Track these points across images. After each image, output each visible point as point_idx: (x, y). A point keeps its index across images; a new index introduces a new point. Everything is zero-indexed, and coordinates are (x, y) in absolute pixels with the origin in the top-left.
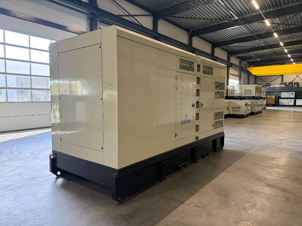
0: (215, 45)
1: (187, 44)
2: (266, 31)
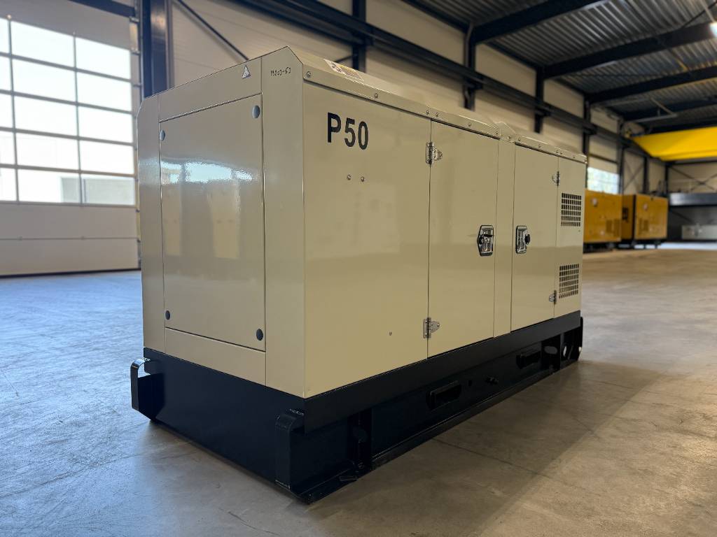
0: (544, 72)
1: (460, 63)
2: (688, 20)
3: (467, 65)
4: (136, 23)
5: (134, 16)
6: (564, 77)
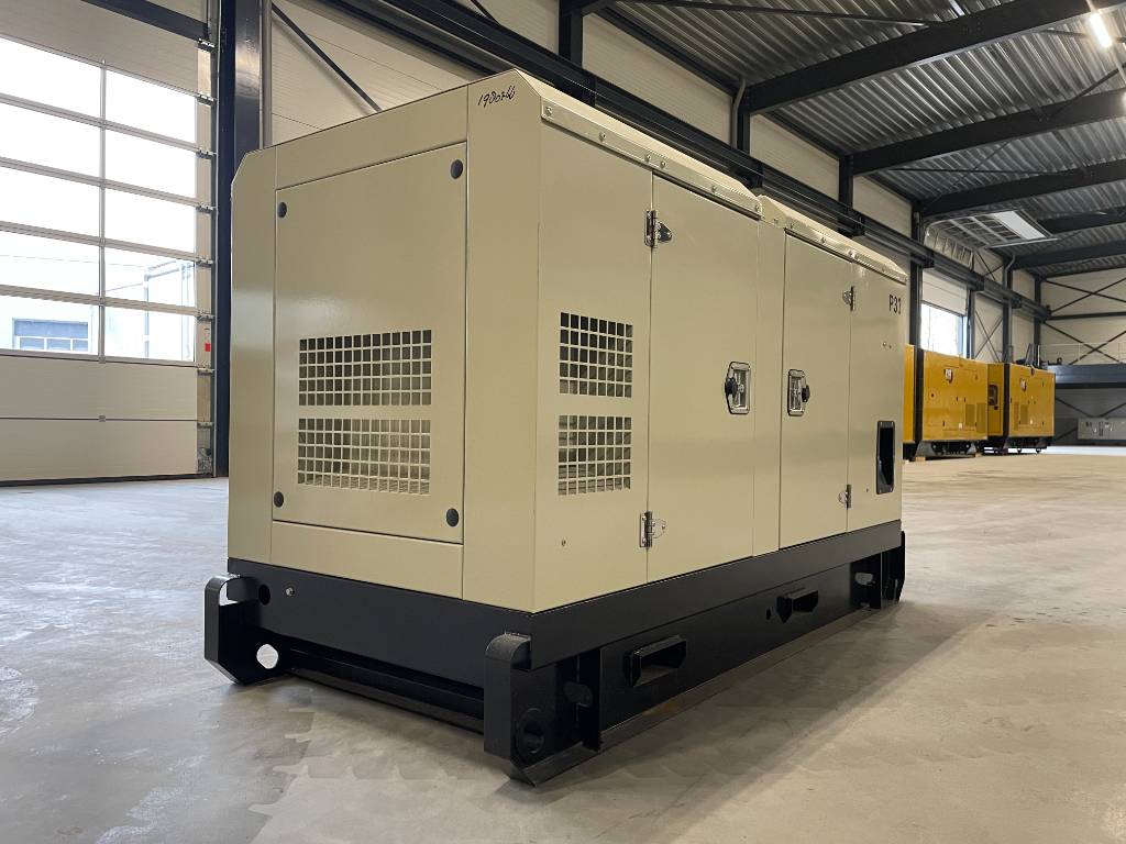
0: (854, 161)
1: (725, 139)
2: (1087, 84)
3: (736, 146)
4: (209, 49)
5: (206, 37)
6: (881, 172)
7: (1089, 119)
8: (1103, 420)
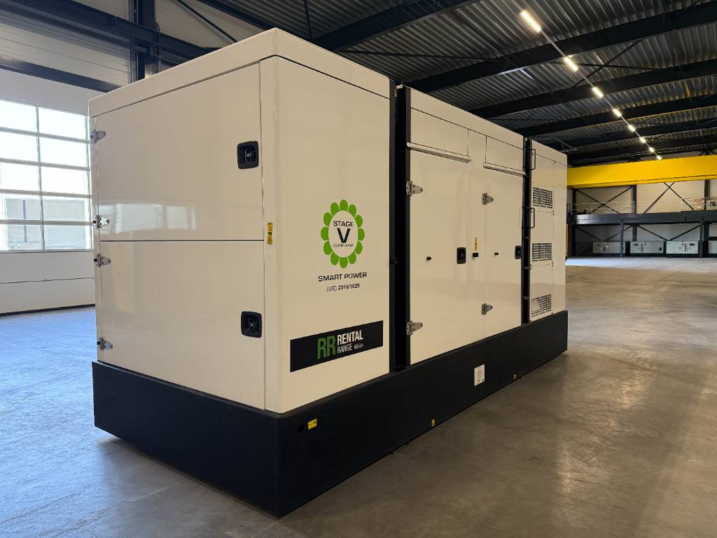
2: (576, 82)
7: (578, 98)
8: (605, 243)
